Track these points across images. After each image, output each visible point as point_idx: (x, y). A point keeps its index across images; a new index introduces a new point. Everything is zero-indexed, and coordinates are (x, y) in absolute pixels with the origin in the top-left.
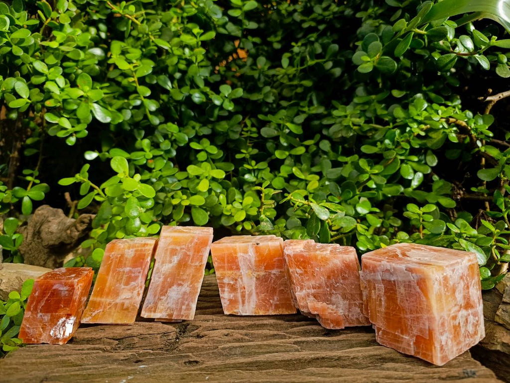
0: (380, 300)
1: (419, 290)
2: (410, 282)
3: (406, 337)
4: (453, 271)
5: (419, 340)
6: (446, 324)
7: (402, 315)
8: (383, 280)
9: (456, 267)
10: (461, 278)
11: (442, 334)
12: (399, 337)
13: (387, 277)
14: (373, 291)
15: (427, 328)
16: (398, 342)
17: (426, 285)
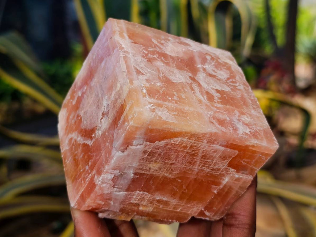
0: (159, 201)
1: (163, 143)
2: (145, 152)
3: (226, 180)
4: (139, 72)
5: (236, 165)
6: (221, 117)
7: (192, 177)
8: (127, 190)
9: (132, 64)
10: (150, 61)
11: (236, 130)
12: (223, 190)
13: (124, 182)
14: (141, 208)
15: (222, 148)
16: (228, 193)
17: (158, 131)
